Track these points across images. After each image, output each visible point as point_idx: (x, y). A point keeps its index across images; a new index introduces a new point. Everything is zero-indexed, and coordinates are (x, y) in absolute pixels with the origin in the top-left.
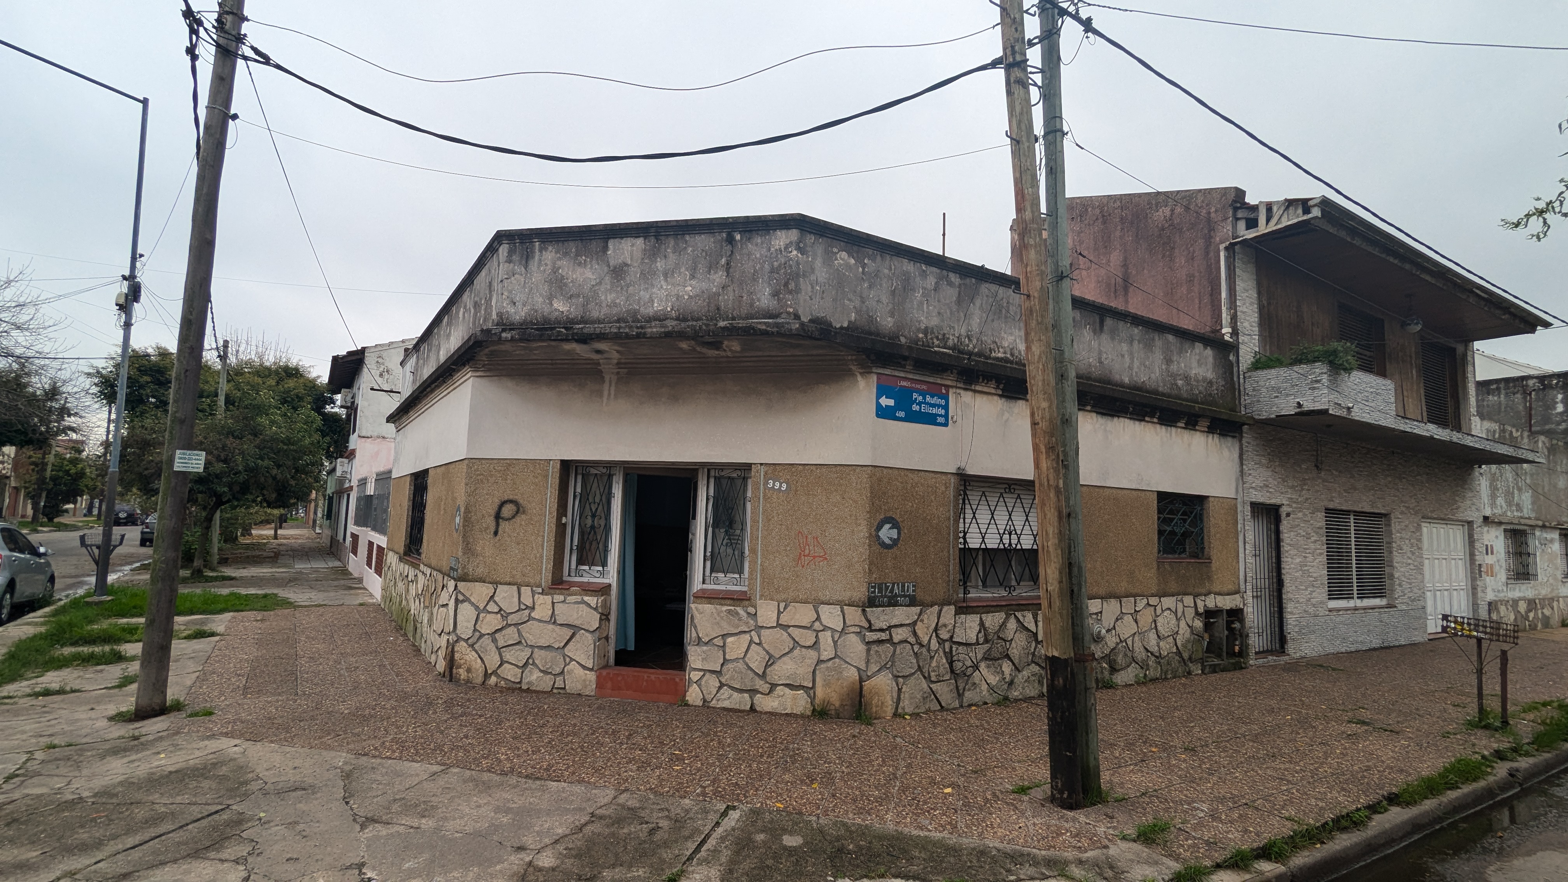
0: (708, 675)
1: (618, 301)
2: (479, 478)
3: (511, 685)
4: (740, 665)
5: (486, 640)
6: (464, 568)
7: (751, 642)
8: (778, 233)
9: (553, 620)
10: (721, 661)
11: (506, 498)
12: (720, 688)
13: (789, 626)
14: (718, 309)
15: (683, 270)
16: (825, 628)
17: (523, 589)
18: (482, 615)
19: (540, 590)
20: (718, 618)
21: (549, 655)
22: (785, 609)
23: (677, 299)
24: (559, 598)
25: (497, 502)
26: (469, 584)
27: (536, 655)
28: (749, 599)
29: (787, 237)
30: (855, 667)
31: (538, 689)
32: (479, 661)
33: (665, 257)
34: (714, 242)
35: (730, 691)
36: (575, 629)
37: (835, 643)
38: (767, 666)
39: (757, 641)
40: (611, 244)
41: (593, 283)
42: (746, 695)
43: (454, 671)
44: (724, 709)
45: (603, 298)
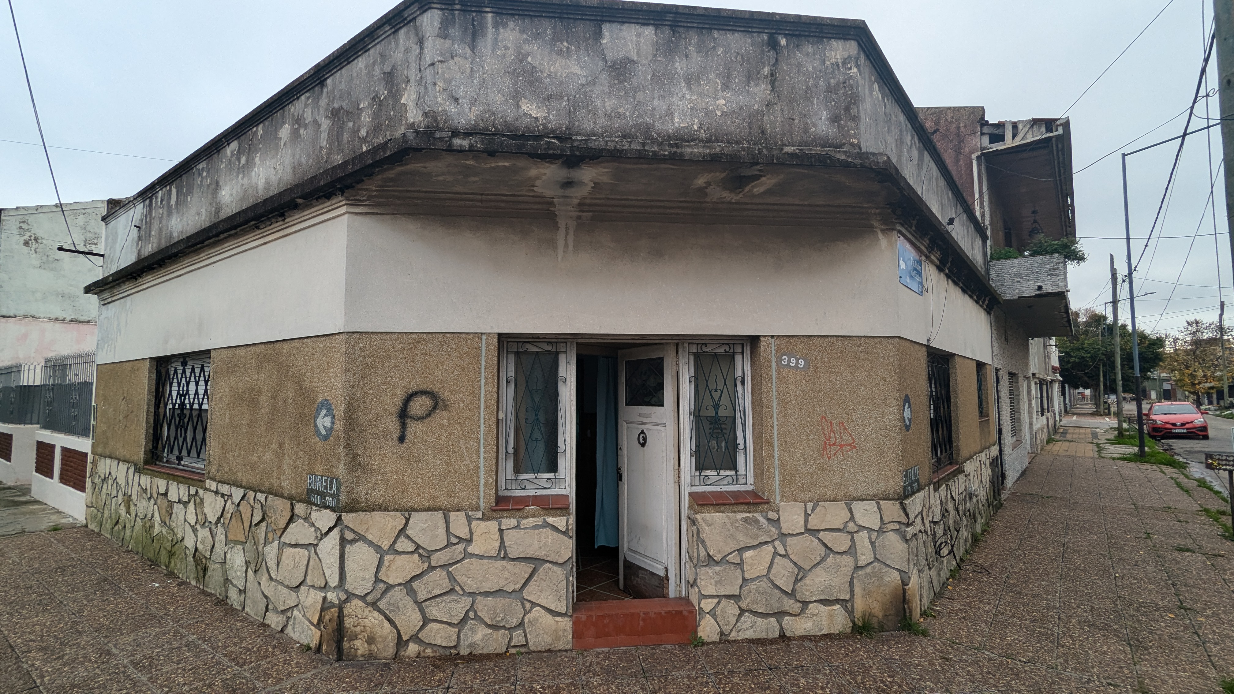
0: (724, 602)
1: (621, 110)
2: (368, 360)
3: (442, 651)
4: (765, 584)
5: (398, 595)
6: (349, 492)
7: (776, 553)
8: (834, 43)
9: (503, 554)
10: (740, 581)
11: (415, 389)
12: (740, 616)
13: (819, 531)
14: (763, 132)
15: (712, 76)
16: (862, 528)
17: (453, 515)
18: (387, 558)
19: (479, 514)
20: (731, 529)
21: (500, 603)
22: (813, 510)
23: (707, 114)
24: (508, 522)
25: (400, 395)
26: (362, 515)
27: (479, 606)
28: (768, 503)
29: (844, 50)
30: (898, 570)
31: (485, 651)
32: (387, 624)
33: (687, 56)
34: (752, 45)
35: (754, 618)
36: (536, 562)
37: (872, 543)
38: (797, 581)
39: (783, 552)
40: (606, 29)
41: (583, 81)
42: (773, 620)
43: (346, 645)
44: (749, 641)
45: (598, 104)
